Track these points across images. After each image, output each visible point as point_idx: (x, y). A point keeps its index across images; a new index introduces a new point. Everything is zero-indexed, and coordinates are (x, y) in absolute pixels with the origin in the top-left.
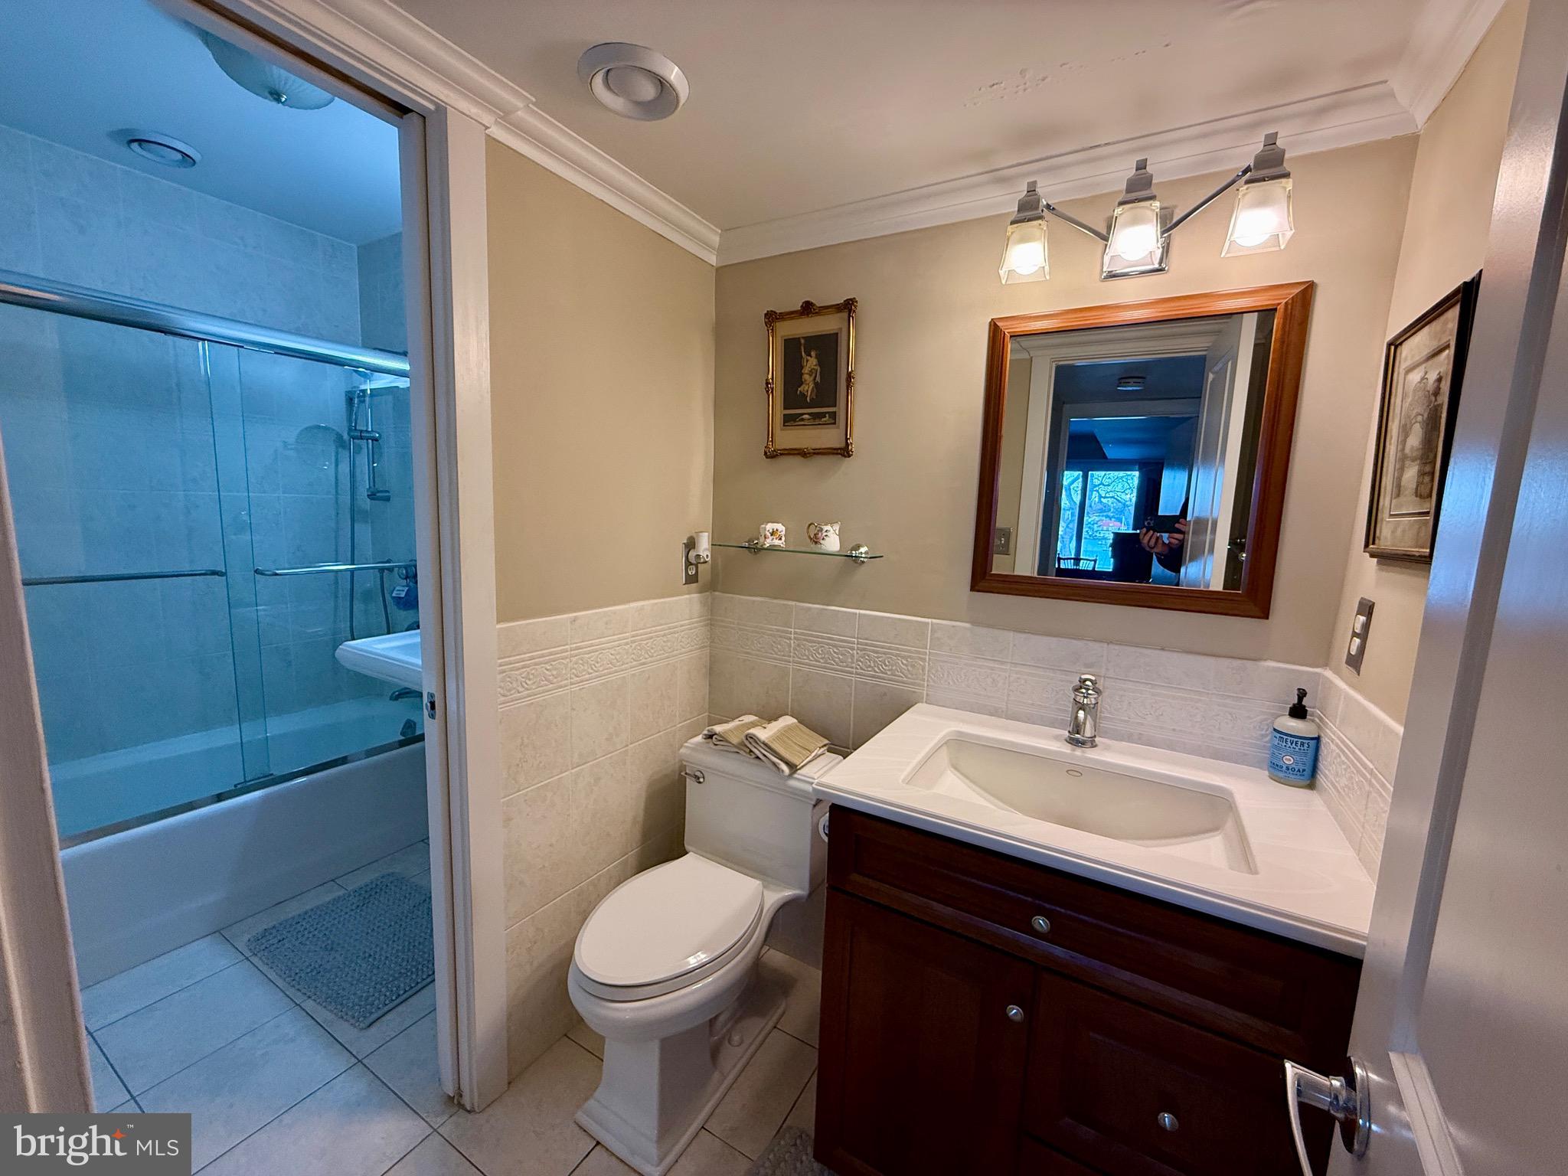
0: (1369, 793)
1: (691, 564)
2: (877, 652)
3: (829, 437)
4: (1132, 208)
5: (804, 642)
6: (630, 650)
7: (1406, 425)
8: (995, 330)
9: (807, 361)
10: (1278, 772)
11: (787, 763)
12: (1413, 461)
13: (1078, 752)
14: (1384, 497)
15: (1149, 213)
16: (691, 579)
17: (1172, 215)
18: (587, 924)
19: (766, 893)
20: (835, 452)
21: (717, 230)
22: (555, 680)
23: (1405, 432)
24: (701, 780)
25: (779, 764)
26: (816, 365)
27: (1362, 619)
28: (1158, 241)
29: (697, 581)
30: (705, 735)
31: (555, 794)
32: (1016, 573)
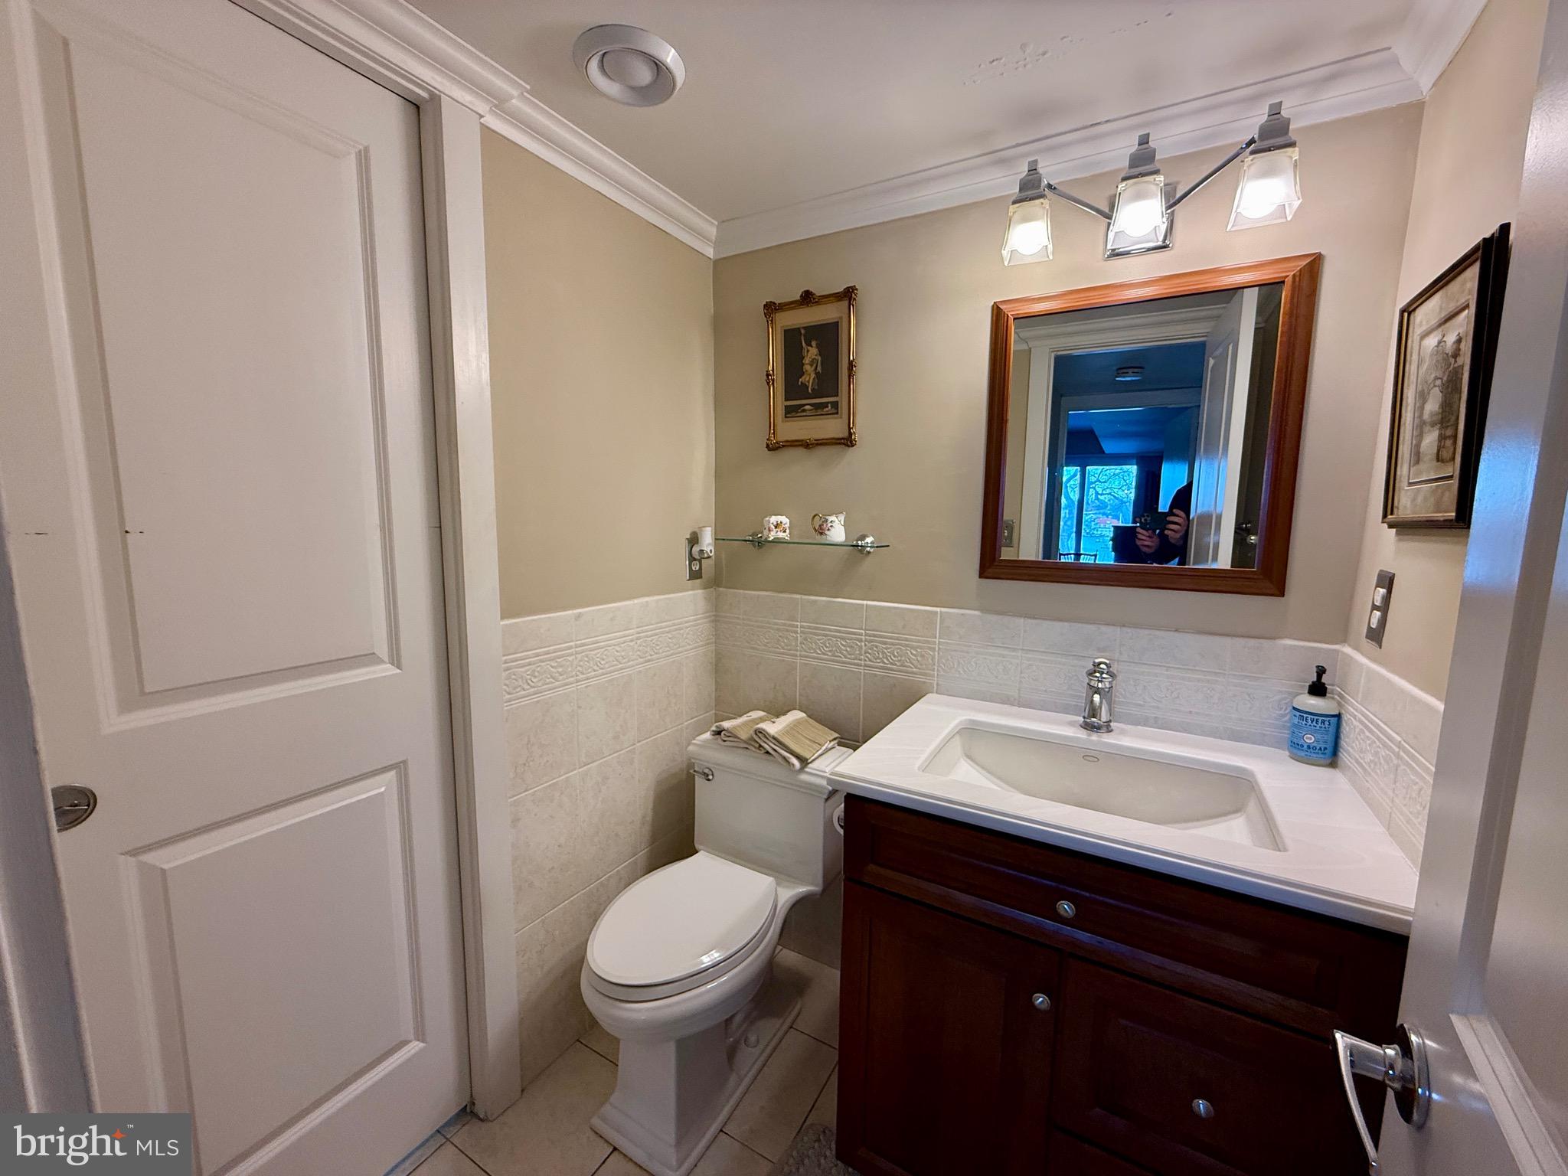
0: (1397, 767)
1: (695, 560)
2: (885, 643)
3: (831, 427)
4: (1135, 183)
5: (811, 636)
6: (636, 646)
7: (1424, 390)
8: (998, 314)
9: (808, 351)
10: (1299, 751)
11: (798, 757)
12: (1433, 427)
13: (1094, 737)
14: (1402, 464)
15: (1153, 187)
16: (695, 575)
17: (1175, 190)
18: (599, 926)
19: (778, 889)
20: (839, 441)
21: (713, 221)
22: (561, 678)
23: (1422, 397)
24: (711, 777)
25: (789, 758)
26: (816, 355)
27: (1382, 591)
28: (1163, 217)
29: (701, 577)
30: (713, 731)
31: (562, 794)
32: (1020, 558)
